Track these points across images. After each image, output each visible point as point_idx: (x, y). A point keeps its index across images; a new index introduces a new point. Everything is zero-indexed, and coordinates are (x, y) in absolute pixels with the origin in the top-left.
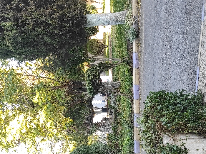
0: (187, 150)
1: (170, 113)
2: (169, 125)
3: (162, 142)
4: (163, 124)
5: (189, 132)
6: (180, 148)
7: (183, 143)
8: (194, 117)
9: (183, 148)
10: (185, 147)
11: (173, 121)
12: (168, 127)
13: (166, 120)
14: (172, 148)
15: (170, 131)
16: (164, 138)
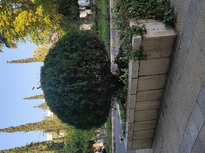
0: (147, 30)
1: (136, 3)
2: (134, 12)
3: (129, 25)
4: (130, 12)
5: (149, 17)
6: (142, 29)
7: (144, 25)
8: (153, 6)
9: (143, 28)
10: (145, 28)
11: (138, 9)
12: (133, 14)
13: (132, 8)
14: (135, 29)
15: (135, 17)
16: (130, 22)
